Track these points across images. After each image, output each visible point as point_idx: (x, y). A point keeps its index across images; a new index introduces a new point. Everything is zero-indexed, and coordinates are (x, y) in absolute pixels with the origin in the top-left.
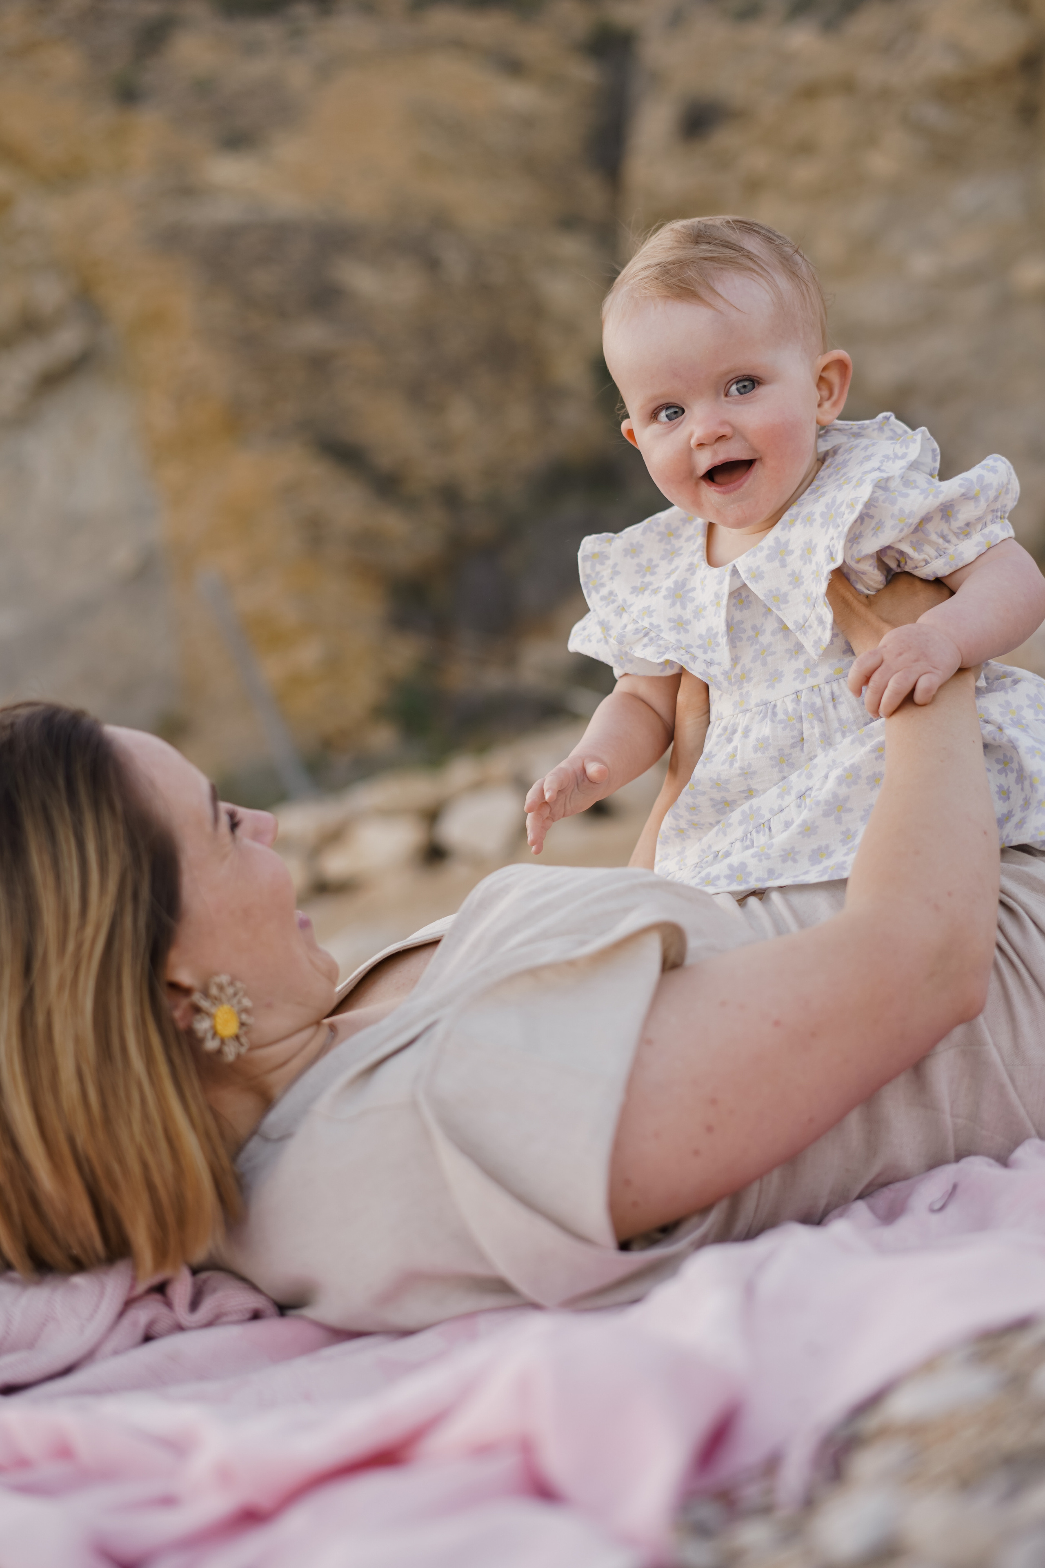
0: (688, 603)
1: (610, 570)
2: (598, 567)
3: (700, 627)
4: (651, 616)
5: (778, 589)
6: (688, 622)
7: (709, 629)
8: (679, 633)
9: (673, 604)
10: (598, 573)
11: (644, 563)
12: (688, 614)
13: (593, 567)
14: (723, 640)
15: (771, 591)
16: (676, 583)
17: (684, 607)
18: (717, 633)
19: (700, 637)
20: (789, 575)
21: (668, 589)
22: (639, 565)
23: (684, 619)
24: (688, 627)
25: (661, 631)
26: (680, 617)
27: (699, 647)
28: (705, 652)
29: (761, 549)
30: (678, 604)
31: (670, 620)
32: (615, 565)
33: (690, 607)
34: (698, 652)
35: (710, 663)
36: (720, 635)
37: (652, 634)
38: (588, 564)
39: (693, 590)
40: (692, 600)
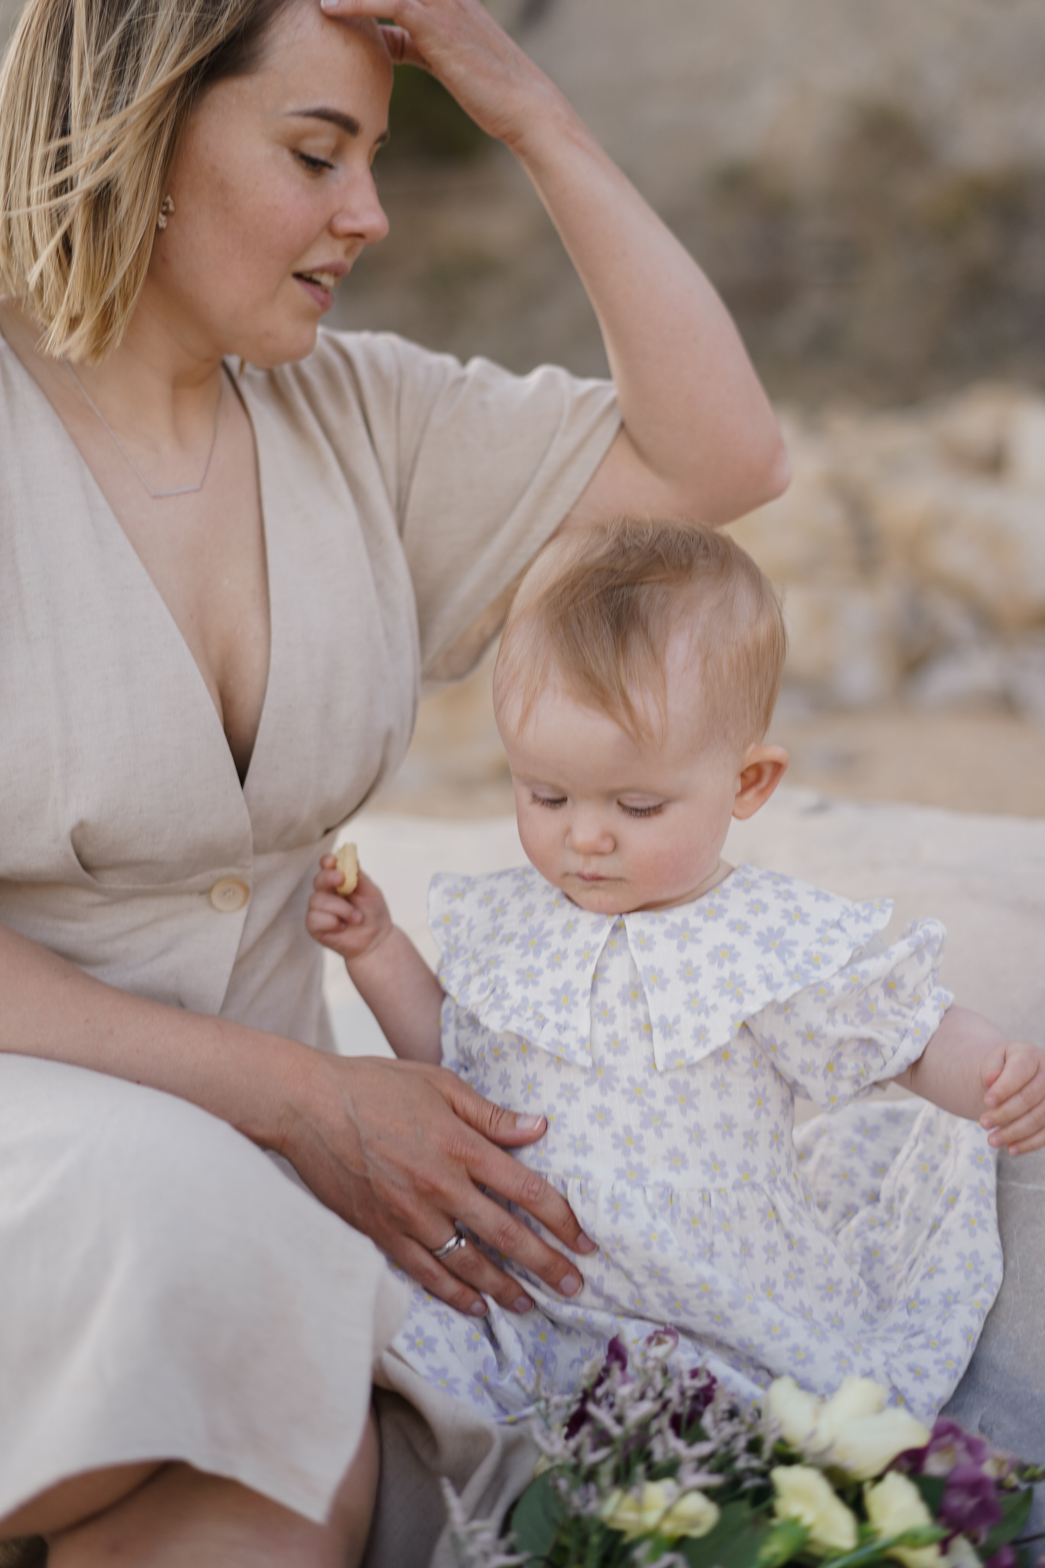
0: (544, 947)
3: (554, 980)
4: (498, 967)
5: (661, 971)
6: (539, 973)
7: (567, 984)
8: (527, 988)
9: (528, 953)
11: (497, 906)
12: (542, 963)
13: (448, 932)
14: (584, 1000)
15: (652, 968)
16: (532, 927)
17: (538, 953)
18: (577, 991)
20: (682, 963)
21: (522, 936)
22: (492, 911)
23: (536, 969)
24: (539, 978)
25: (507, 985)
26: (531, 967)
28: (557, 1012)
29: (663, 921)
30: (531, 952)
31: (520, 972)
32: (471, 920)
33: (546, 955)
34: (548, 1012)
35: (561, 1028)
36: (580, 993)
37: (498, 991)
39: (550, 933)
40: (548, 946)
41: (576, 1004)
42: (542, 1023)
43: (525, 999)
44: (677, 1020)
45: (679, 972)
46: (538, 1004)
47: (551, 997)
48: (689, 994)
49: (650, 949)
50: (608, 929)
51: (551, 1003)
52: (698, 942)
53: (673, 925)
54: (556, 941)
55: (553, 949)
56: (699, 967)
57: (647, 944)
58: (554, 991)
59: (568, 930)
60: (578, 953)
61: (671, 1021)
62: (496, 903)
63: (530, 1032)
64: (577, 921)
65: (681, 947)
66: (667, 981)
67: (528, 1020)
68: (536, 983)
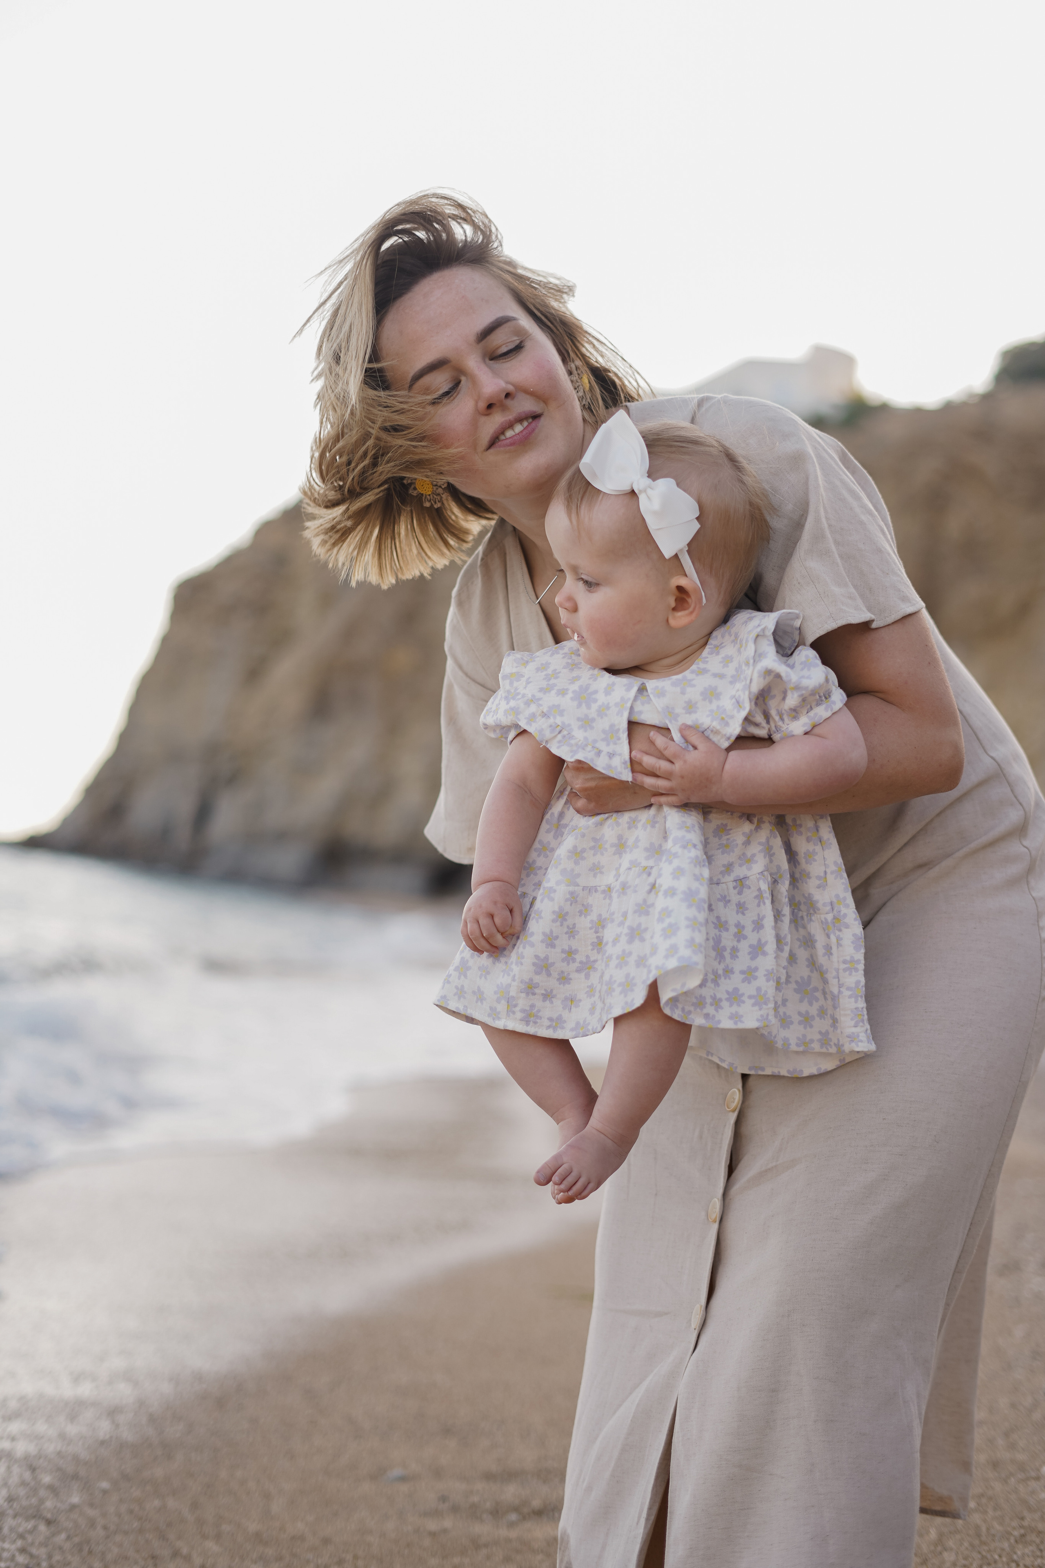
0: (592, 704)
1: (524, 683)
2: (515, 684)
4: (561, 715)
6: (592, 720)
7: (612, 726)
8: (586, 731)
9: (579, 706)
10: (516, 689)
13: (511, 684)
14: (624, 736)
16: (581, 687)
18: (618, 730)
21: (574, 692)
23: (590, 717)
24: (594, 724)
25: (572, 729)
26: (586, 716)
28: (608, 745)
30: (584, 705)
31: (579, 719)
32: (529, 678)
33: (595, 707)
34: (602, 746)
35: (611, 755)
36: (621, 731)
37: (565, 732)
38: (508, 681)
39: (596, 692)
40: (595, 701)
41: (619, 739)
42: (599, 753)
43: (586, 738)
46: (595, 741)
47: (603, 736)
49: (664, 696)
50: (635, 689)
51: (603, 740)
54: (601, 698)
55: (599, 703)
57: (661, 694)
58: (604, 731)
59: (608, 691)
60: (616, 705)
62: (550, 671)
63: (592, 760)
64: (614, 684)
67: (589, 752)
68: (592, 728)
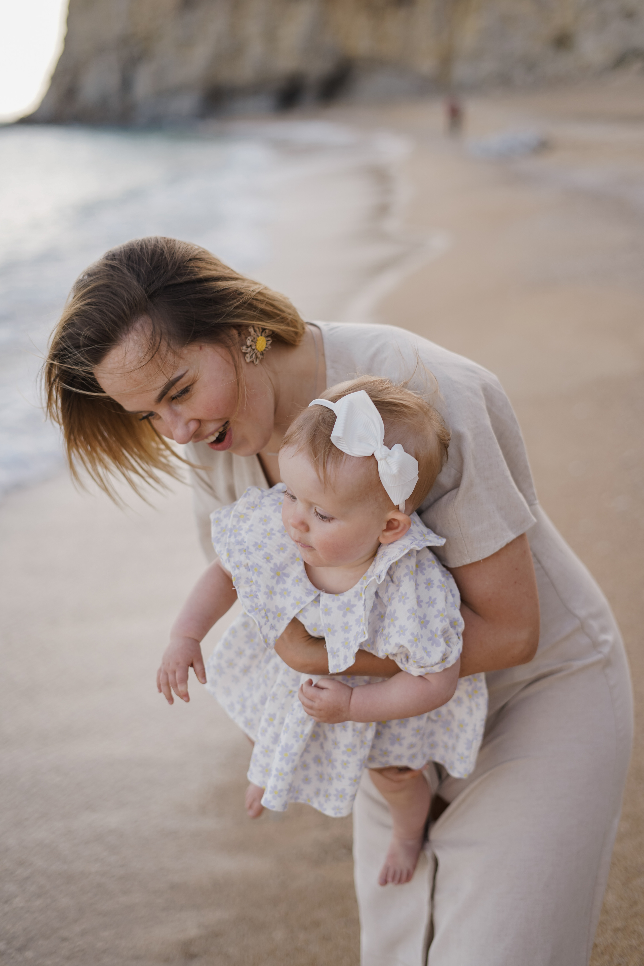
0: (281, 582)
1: (247, 527)
3: (279, 601)
4: (258, 575)
5: (333, 626)
6: (275, 593)
7: (283, 609)
9: (273, 577)
11: (268, 530)
12: (278, 589)
15: (329, 624)
17: (278, 582)
18: (285, 616)
19: (277, 607)
20: (344, 623)
21: (275, 562)
22: (265, 530)
23: (274, 591)
24: (274, 597)
25: (259, 590)
26: (273, 588)
27: (273, 612)
29: (338, 600)
30: (276, 579)
31: (267, 586)
32: (252, 525)
34: (270, 617)
36: (287, 619)
41: (282, 622)
44: (338, 650)
45: (342, 627)
47: (275, 610)
48: (345, 639)
49: (329, 615)
50: (312, 597)
52: (353, 612)
53: (343, 602)
54: (289, 583)
56: (351, 626)
61: (335, 650)
65: (344, 615)
66: (336, 631)
68: (272, 599)
